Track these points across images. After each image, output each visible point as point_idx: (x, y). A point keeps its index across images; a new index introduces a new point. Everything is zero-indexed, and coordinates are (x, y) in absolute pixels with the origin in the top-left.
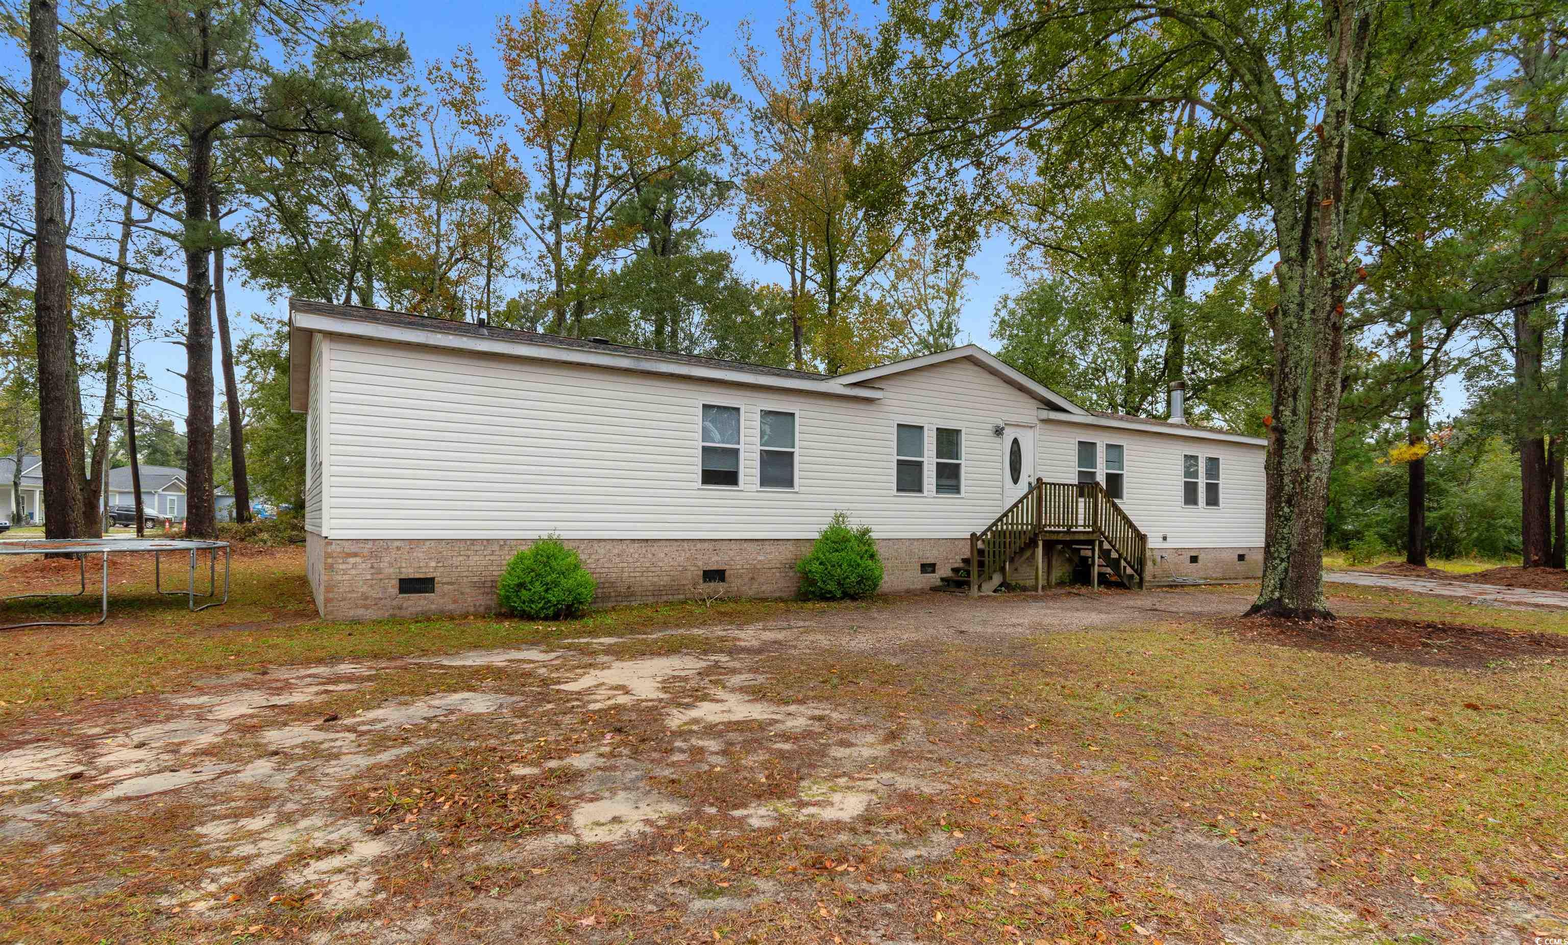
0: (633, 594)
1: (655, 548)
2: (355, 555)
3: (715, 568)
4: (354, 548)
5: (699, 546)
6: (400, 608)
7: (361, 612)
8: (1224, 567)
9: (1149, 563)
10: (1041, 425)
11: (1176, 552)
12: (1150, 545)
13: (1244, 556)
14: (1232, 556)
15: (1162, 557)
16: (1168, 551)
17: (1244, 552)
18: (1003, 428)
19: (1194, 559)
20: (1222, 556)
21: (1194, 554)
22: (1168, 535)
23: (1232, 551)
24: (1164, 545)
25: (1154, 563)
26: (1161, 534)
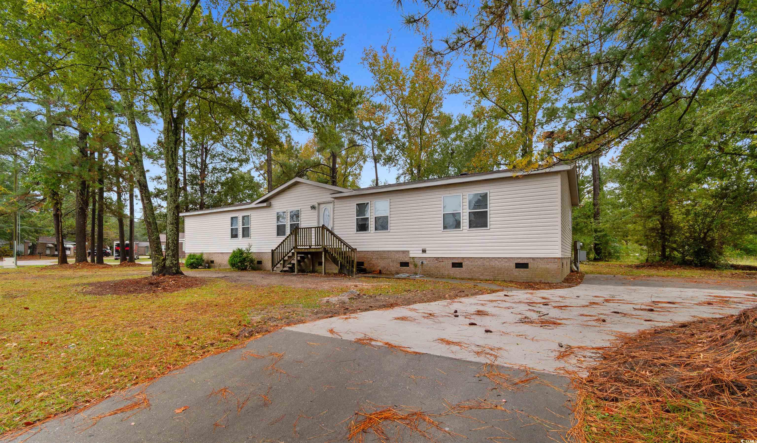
8: (496, 272)
9: (411, 266)
10: (336, 201)
11: (437, 260)
12: (411, 255)
13: (527, 264)
14: (507, 264)
15: (422, 263)
16: (428, 259)
17: (525, 261)
18: (317, 205)
19: (457, 265)
20: (493, 264)
21: (457, 262)
22: (427, 249)
23: (506, 260)
24: (424, 255)
25: (416, 266)
26: (421, 249)
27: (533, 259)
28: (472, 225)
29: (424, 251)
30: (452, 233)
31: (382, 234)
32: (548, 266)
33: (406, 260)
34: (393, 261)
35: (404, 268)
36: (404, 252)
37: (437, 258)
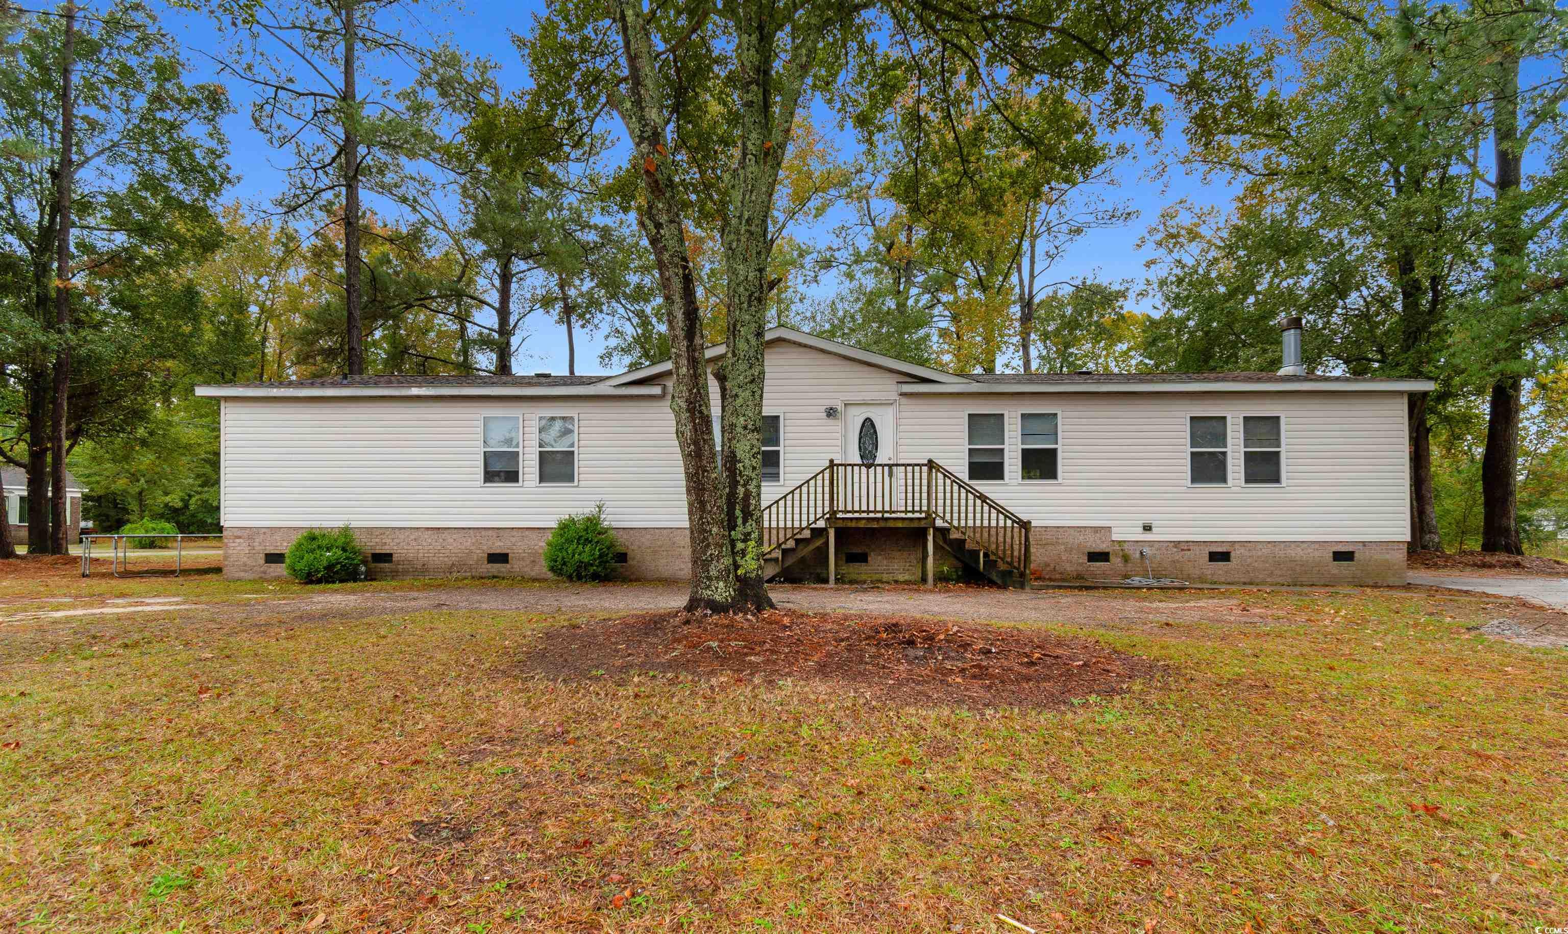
0: (427, 570)
1: (446, 535)
2: (240, 537)
3: (498, 551)
4: (239, 533)
5: (483, 533)
6: (265, 573)
7: (242, 574)
8: (1298, 568)
9: (1116, 561)
10: (904, 400)
11: (1175, 547)
12: (1115, 537)
13: (1352, 553)
14: (1317, 554)
15: (1141, 553)
16: (1157, 545)
17: (1349, 548)
18: (840, 407)
19: (1220, 556)
20: (1292, 553)
21: (1220, 550)
22: (1155, 523)
23: (1317, 546)
24: (1148, 537)
25: (1126, 559)
26: (1141, 523)
27: (1364, 543)
28: (1250, 478)
29: (1147, 528)
30: (1209, 491)
31: (1039, 488)
32: (1388, 556)
33: (1103, 547)
34: (1069, 550)
35: (1098, 564)
36: (1096, 530)
37: (1177, 544)
